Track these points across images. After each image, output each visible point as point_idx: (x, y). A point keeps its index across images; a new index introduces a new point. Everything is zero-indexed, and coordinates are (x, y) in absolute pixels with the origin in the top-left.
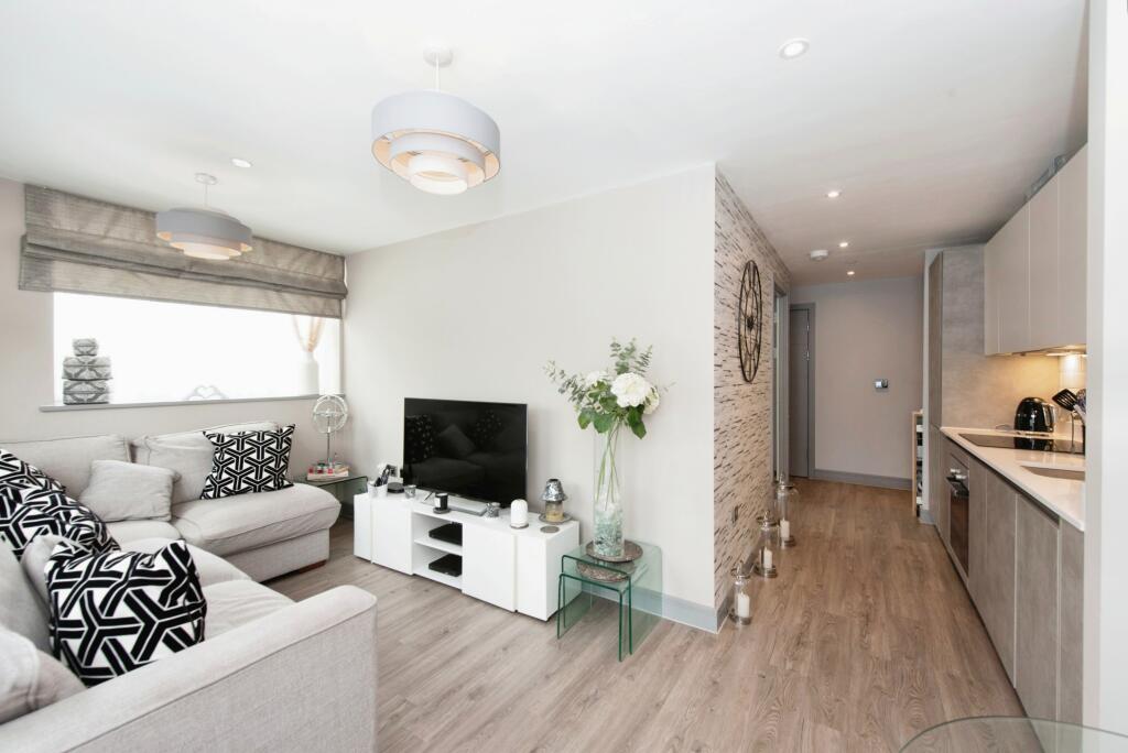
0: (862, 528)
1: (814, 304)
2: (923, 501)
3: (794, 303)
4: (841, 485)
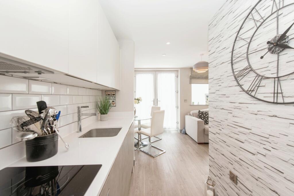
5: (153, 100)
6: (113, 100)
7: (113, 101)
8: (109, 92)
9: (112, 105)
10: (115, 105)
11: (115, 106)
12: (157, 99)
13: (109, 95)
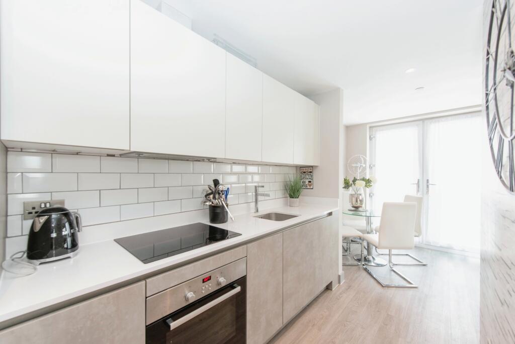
5: (417, 182)
6: (310, 180)
7: (310, 182)
8: (304, 168)
9: (308, 187)
10: (312, 187)
11: (312, 189)
12: (428, 180)
13: (304, 172)
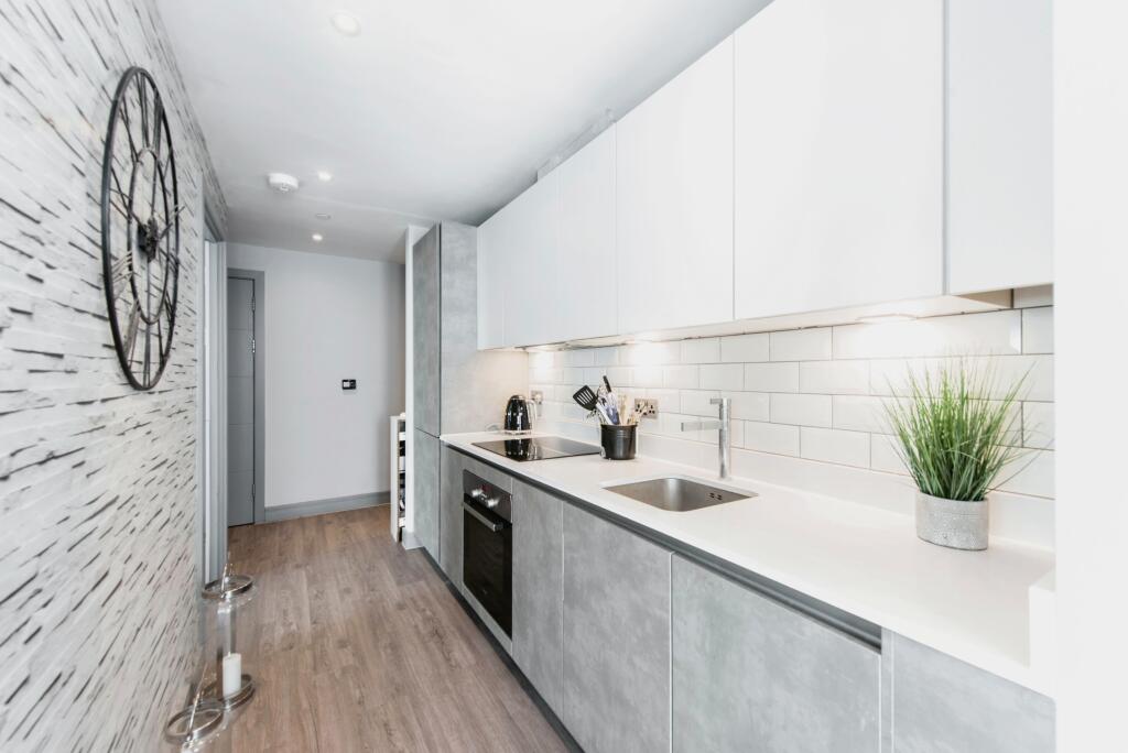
0: (348, 591)
1: (262, 274)
2: (408, 523)
3: (231, 266)
4: (301, 521)
